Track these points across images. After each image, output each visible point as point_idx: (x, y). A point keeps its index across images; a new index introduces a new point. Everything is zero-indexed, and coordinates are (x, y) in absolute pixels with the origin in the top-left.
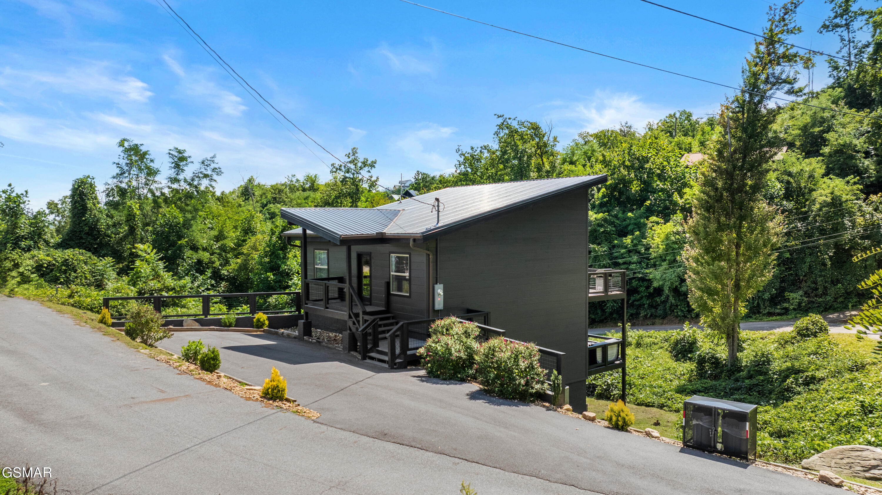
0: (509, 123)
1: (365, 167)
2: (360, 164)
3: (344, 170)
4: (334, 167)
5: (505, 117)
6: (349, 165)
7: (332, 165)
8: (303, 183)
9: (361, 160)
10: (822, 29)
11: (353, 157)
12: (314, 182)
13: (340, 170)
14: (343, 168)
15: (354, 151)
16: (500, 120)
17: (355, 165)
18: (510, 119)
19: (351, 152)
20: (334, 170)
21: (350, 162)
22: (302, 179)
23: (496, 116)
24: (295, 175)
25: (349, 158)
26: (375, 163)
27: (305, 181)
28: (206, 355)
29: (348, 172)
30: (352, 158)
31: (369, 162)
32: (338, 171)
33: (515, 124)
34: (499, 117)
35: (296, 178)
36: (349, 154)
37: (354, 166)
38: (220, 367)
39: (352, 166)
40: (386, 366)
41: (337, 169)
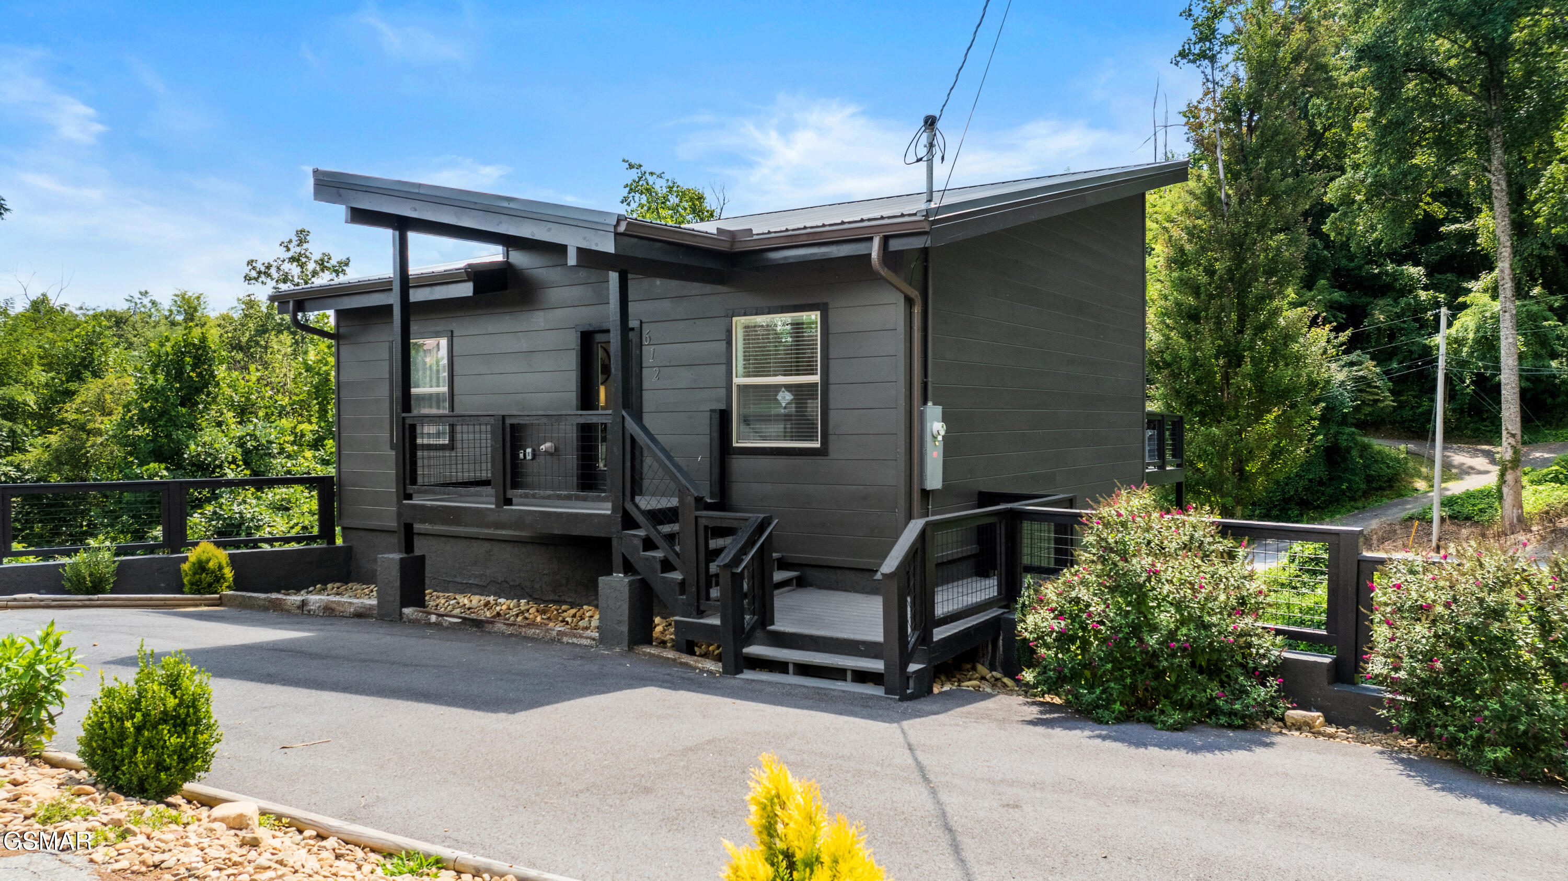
0: (651, 183)
1: (323, 271)
2: (311, 266)
3: (275, 275)
4: (254, 268)
5: (643, 169)
6: (286, 267)
7: (250, 263)
8: (171, 311)
9: (317, 256)
10: (1179, 59)
11: (298, 249)
12: (196, 310)
13: (268, 275)
14: (273, 271)
15: (302, 236)
16: (634, 174)
17: (302, 266)
18: (652, 174)
19: (295, 239)
20: (254, 274)
21: (292, 259)
22: (166, 303)
23: (626, 165)
24: (146, 293)
25: (288, 250)
26: (347, 265)
27: (174, 308)
28: (135, 704)
29: (285, 281)
30: (295, 250)
31: (333, 262)
32: (263, 278)
33: (660, 187)
34: (631, 166)
35: (148, 299)
36: (290, 241)
37: (299, 269)
38: (214, 764)
39: (295, 270)
40: (879, 691)
41: (260, 273)
